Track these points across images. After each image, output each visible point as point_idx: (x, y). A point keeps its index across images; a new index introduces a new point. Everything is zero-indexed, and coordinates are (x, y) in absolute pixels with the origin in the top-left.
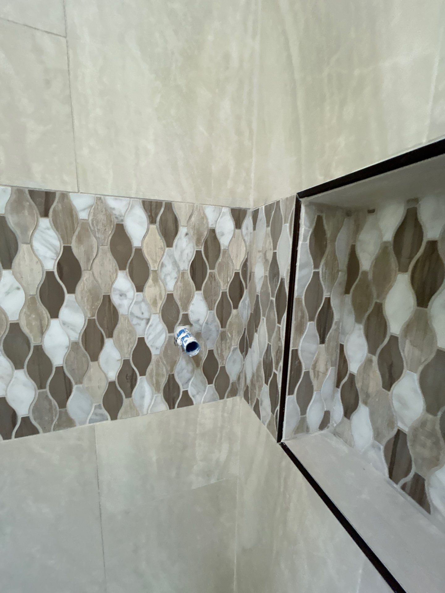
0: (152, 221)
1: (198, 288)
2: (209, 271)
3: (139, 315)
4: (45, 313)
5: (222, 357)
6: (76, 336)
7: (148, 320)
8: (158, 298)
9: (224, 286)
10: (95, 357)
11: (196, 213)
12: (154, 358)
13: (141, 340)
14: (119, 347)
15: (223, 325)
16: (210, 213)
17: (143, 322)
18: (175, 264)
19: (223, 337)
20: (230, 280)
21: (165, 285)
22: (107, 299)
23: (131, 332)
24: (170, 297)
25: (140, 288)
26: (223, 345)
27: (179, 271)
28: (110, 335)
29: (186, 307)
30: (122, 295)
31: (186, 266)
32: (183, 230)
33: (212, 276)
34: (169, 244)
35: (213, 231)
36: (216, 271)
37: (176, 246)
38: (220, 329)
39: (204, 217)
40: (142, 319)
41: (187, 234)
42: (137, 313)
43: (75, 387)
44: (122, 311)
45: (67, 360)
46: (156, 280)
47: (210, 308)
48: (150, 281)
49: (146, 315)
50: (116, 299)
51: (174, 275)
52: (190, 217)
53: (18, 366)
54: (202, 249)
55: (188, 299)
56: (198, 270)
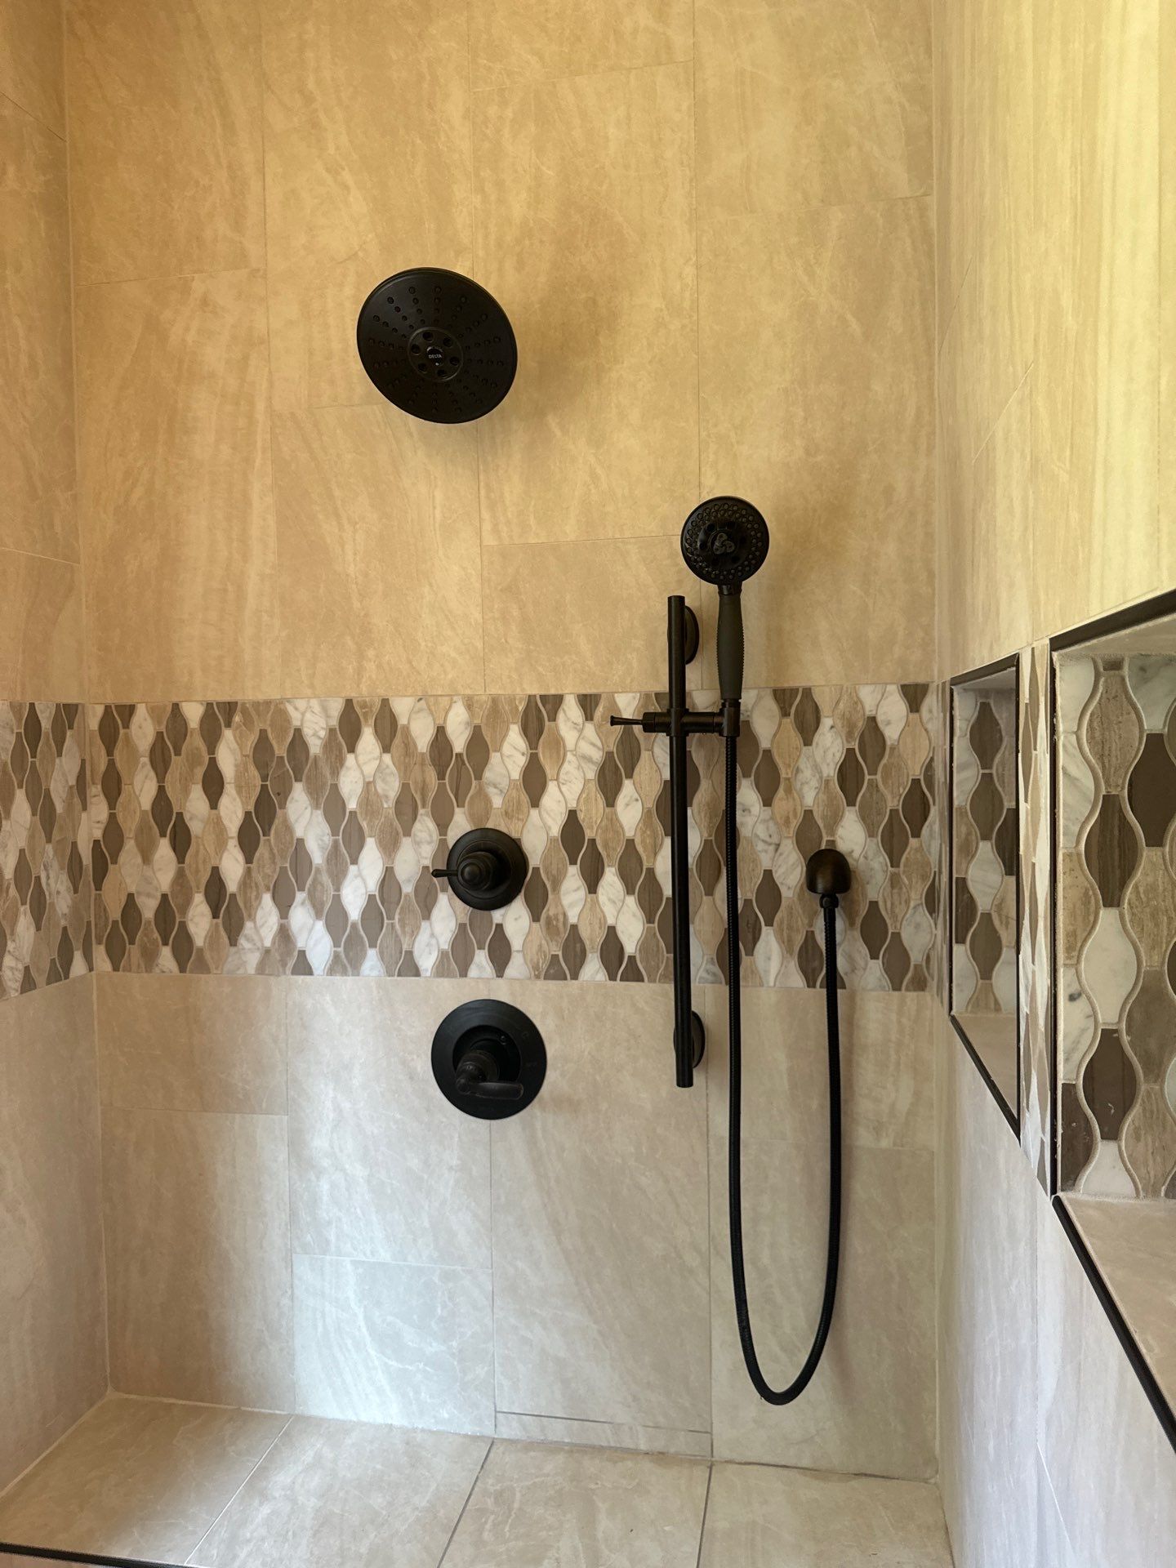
0: (785, 713)
1: (851, 802)
2: (867, 777)
3: (768, 839)
5: (894, 916)
7: (778, 846)
8: (791, 816)
9: (893, 800)
11: (846, 696)
13: (768, 874)
15: (895, 862)
16: (867, 696)
17: (772, 848)
18: (816, 768)
19: (895, 882)
20: (904, 791)
21: (802, 798)
23: (756, 861)
24: (808, 814)
25: (767, 802)
26: (896, 897)
27: (821, 778)
29: (832, 832)
30: (747, 809)
31: (830, 770)
32: (826, 722)
33: (873, 785)
34: (808, 742)
35: (873, 719)
36: (878, 777)
37: (817, 744)
38: (890, 868)
39: (857, 702)
40: (770, 844)
41: (832, 727)
42: (764, 835)
44: (745, 832)
46: (788, 791)
47: (871, 834)
48: (781, 792)
49: (775, 840)
51: (814, 783)
52: (838, 703)
53: (630, 890)
54: (855, 745)
55: (835, 819)
56: (850, 776)
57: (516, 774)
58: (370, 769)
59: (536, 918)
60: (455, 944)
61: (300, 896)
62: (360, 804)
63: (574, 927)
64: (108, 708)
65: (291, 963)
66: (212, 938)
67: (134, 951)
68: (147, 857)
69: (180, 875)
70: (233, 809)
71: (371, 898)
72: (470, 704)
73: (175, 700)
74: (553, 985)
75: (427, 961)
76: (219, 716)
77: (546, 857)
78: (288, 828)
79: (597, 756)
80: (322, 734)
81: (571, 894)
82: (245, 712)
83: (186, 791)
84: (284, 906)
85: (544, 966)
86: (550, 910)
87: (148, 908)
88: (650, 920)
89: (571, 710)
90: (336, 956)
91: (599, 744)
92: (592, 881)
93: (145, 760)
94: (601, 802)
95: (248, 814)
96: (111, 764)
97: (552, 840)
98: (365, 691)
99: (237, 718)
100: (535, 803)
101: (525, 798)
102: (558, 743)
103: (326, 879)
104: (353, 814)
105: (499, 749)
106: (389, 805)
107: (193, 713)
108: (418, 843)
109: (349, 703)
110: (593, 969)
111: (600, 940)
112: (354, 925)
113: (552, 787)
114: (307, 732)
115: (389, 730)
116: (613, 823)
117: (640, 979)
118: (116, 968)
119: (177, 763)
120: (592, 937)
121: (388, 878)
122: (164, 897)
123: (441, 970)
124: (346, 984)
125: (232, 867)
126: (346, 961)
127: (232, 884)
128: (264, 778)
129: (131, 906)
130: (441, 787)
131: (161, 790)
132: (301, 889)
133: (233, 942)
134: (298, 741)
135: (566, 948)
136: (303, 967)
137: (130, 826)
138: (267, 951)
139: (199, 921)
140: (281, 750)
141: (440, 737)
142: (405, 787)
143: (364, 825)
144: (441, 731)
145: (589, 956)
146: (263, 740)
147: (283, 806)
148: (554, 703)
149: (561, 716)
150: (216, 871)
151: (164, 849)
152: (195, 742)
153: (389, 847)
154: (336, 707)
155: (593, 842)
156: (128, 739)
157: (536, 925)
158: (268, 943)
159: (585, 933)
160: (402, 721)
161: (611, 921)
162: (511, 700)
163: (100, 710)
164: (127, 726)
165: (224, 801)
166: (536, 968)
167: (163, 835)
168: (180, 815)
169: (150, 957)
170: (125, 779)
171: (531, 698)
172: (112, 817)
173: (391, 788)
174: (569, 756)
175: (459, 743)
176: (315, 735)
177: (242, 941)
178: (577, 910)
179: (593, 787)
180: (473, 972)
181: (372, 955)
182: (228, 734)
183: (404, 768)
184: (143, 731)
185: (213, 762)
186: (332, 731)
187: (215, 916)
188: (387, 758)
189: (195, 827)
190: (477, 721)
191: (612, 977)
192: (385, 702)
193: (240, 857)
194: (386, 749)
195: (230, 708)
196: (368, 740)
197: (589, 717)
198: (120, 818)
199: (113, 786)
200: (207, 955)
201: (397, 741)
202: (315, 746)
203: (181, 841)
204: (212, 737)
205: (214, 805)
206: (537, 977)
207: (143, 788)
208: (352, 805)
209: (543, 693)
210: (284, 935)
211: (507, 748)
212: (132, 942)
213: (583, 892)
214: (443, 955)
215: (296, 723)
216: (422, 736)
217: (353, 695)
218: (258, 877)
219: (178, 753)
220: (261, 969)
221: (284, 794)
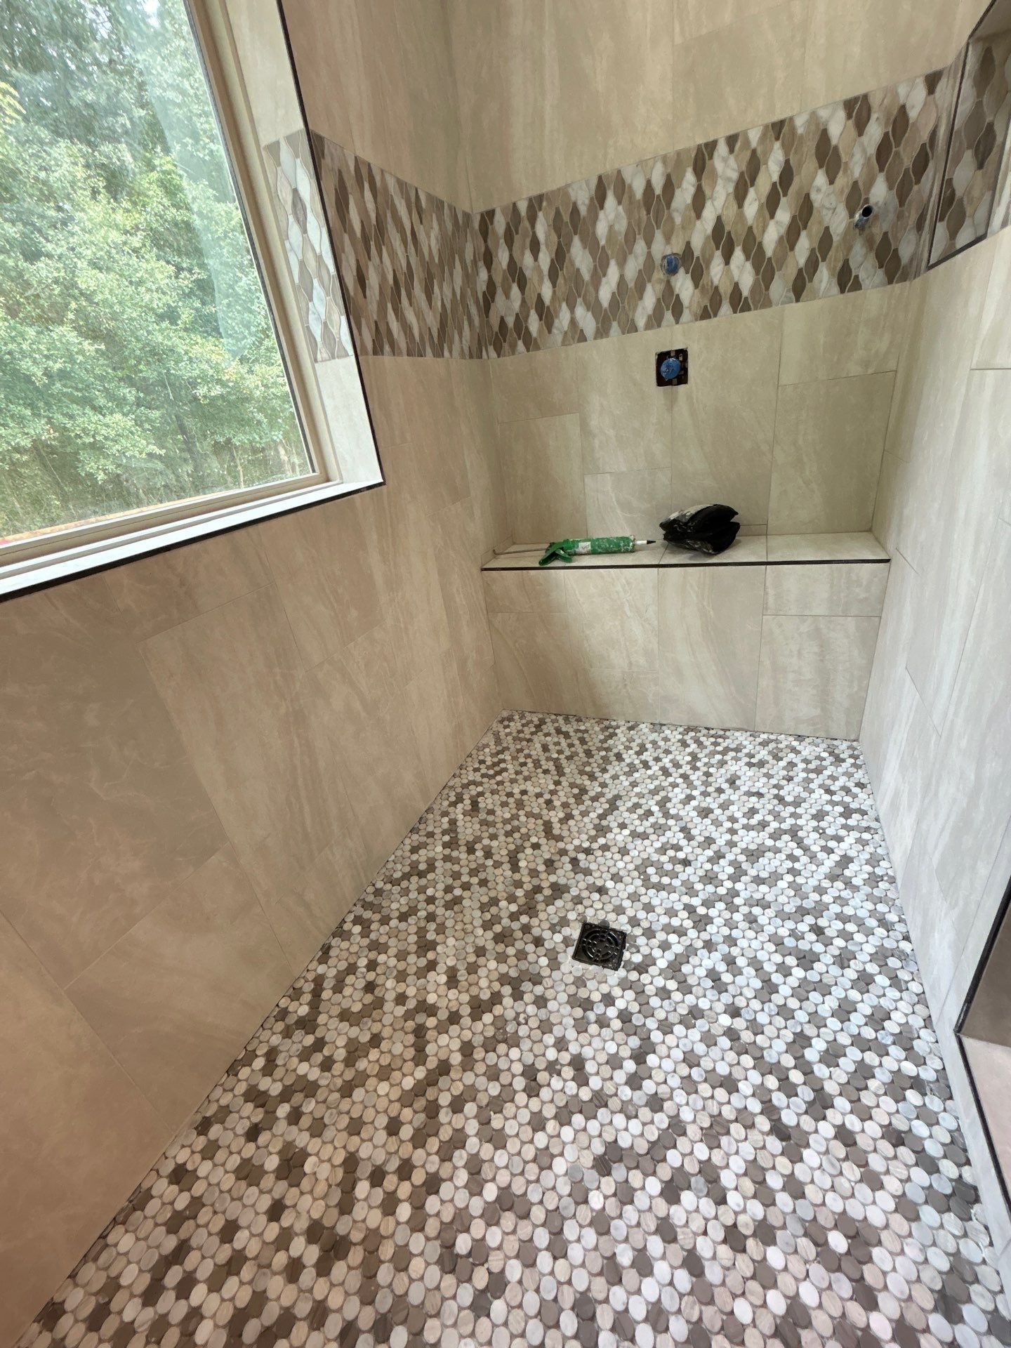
0: (849, 116)
1: (882, 169)
2: (894, 149)
4: (768, 216)
5: (896, 238)
6: (783, 230)
7: (835, 209)
8: (845, 187)
9: (908, 162)
10: (792, 248)
11: (889, 95)
12: (835, 244)
13: (827, 229)
14: (810, 237)
15: (902, 203)
16: (902, 91)
17: (831, 212)
18: (864, 151)
19: (900, 216)
20: (915, 154)
21: (852, 173)
22: (808, 196)
23: (820, 223)
24: (855, 184)
25: (831, 182)
26: (899, 225)
27: (866, 157)
28: (805, 228)
29: (869, 191)
30: (819, 190)
31: (872, 150)
32: (874, 116)
33: (897, 154)
34: (861, 134)
35: (903, 108)
36: (901, 149)
37: (867, 133)
39: (896, 95)
40: (830, 209)
41: (877, 119)
42: (827, 205)
43: (777, 273)
44: (816, 205)
45: (775, 252)
46: (845, 171)
47: (890, 188)
48: (841, 173)
49: (834, 205)
50: (813, 196)
51: (862, 161)
52: (883, 101)
53: (747, 259)
54: (890, 129)
55: (871, 182)
56: (883, 152)
57: (689, 200)
58: (611, 217)
59: (696, 286)
60: (655, 310)
61: (579, 300)
62: (607, 241)
63: (717, 288)
64: (482, 215)
65: (577, 337)
66: (540, 331)
67: (506, 346)
68: (507, 296)
69: (524, 301)
70: (545, 259)
71: (613, 293)
72: (665, 160)
73: (514, 200)
74: (704, 323)
75: (641, 322)
76: (536, 203)
77: (703, 250)
78: (572, 263)
79: (735, 176)
80: (587, 202)
81: (716, 270)
82: (549, 200)
83: (523, 254)
84: (572, 308)
85: (699, 312)
86: (704, 281)
87: (510, 321)
88: (757, 273)
89: (722, 149)
90: (598, 329)
91: (735, 166)
92: (727, 258)
93: (502, 241)
94: (736, 207)
95: (552, 261)
96: (487, 248)
97: (707, 238)
98: (607, 168)
99: (544, 204)
100: (699, 216)
101: (693, 215)
102: (714, 172)
103: (591, 289)
104: (603, 247)
105: (679, 186)
106: (621, 238)
107: (523, 207)
108: (636, 257)
109: (600, 178)
110: (726, 308)
111: (729, 292)
112: (606, 310)
113: (708, 204)
114: (579, 203)
115: (622, 188)
116: (741, 216)
117: (749, 309)
118: (499, 356)
119: (517, 238)
120: (725, 290)
121: (622, 280)
122: (517, 315)
123: (648, 326)
124: (603, 342)
125: (547, 291)
126: (602, 332)
127: (547, 301)
128: (559, 237)
129: (502, 322)
130: (649, 219)
131: (511, 257)
132: (580, 296)
133: (550, 332)
134: (575, 210)
135: (711, 300)
136: (583, 338)
137: (498, 279)
138: (566, 333)
139: (534, 324)
140: (566, 218)
141: (649, 186)
142: (629, 224)
143: (609, 252)
144: (649, 184)
145: (723, 302)
146: (558, 213)
147: (569, 251)
148: (711, 146)
149: (716, 155)
150: (539, 296)
151: (515, 289)
152: (526, 224)
153: (622, 264)
154: (594, 182)
155: (729, 233)
156: (493, 229)
157: (697, 291)
158: (566, 329)
159: (722, 290)
160: (628, 181)
161: (736, 279)
162: (688, 150)
163: (478, 218)
164: (492, 223)
165: (541, 255)
166: (695, 315)
167: (514, 281)
168: (521, 268)
169: (513, 347)
170: (494, 254)
171: (699, 146)
172: (490, 278)
173: (622, 226)
174: (720, 181)
175: (658, 190)
176: (583, 203)
177: (554, 331)
178: (718, 277)
179: (732, 198)
180: (664, 323)
181: (615, 324)
182: (540, 214)
183: (629, 213)
184: (500, 223)
185: (534, 234)
186: (591, 199)
187: (541, 319)
188: (620, 208)
189: (528, 273)
190: (669, 171)
191: (735, 312)
192: (619, 172)
193: (550, 285)
194: (620, 203)
195: (540, 198)
196: (611, 200)
197: (732, 151)
198: (494, 277)
199: (489, 259)
200: (539, 341)
201: (626, 196)
202: (583, 210)
203: (522, 283)
204: (532, 219)
205: (536, 259)
206: (696, 320)
207: (503, 257)
208: (603, 242)
209: (705, 141)
210: (573, 322)
211: (685, 185)
212: (505, 341)
213: (722, 266)
214: (649, 317)
215: (573, 199)
216: (639, 188)
217: (601, 171)
218: (559, 294)
219: (517, 233)
220: (564, 343)
221: (569, 244)
